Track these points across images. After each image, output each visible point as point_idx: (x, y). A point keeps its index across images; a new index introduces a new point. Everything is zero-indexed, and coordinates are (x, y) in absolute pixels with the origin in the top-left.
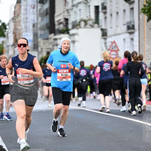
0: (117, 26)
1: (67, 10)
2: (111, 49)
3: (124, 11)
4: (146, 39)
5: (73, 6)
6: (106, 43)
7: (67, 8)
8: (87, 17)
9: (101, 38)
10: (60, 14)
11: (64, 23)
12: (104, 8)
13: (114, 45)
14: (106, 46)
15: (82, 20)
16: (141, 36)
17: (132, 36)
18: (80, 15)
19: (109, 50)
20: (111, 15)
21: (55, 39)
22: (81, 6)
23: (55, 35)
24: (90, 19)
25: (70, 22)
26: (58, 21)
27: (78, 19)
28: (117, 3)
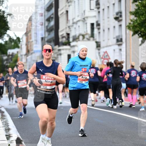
0: (109, 39)
1: (69, 27)
2: (104, 57)
3: (114, 27)
4: (131, 50)
5: (73, 23)
6: (99, 53)
7: (68, 25)
8: (85, 32)
9: (96, 49)
10: (63, 30)
11: (67, 37)
12: (98, 25)
13: (106, 54)
14: (100, 55)
15: (80, 35)
16: (128, 47)
17: (120, 47)
18: (79, 31)
19: (102, 58)
20: (104, 30)
21: (59, 50)
22: (80, 24)
23: (59, 46)
24: (87, 34)
25: (71, 36)
26: (61, 35)
27: (77, 34)
28: (108, 21)
